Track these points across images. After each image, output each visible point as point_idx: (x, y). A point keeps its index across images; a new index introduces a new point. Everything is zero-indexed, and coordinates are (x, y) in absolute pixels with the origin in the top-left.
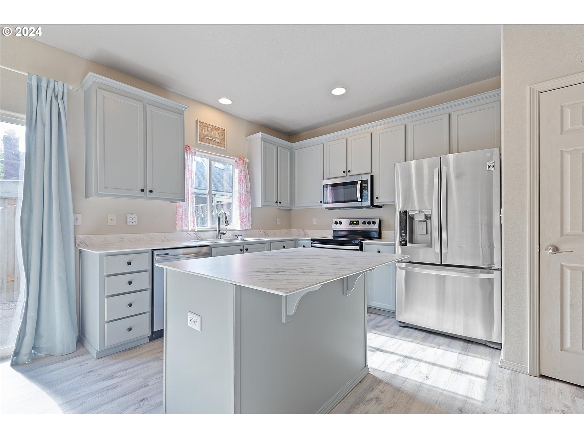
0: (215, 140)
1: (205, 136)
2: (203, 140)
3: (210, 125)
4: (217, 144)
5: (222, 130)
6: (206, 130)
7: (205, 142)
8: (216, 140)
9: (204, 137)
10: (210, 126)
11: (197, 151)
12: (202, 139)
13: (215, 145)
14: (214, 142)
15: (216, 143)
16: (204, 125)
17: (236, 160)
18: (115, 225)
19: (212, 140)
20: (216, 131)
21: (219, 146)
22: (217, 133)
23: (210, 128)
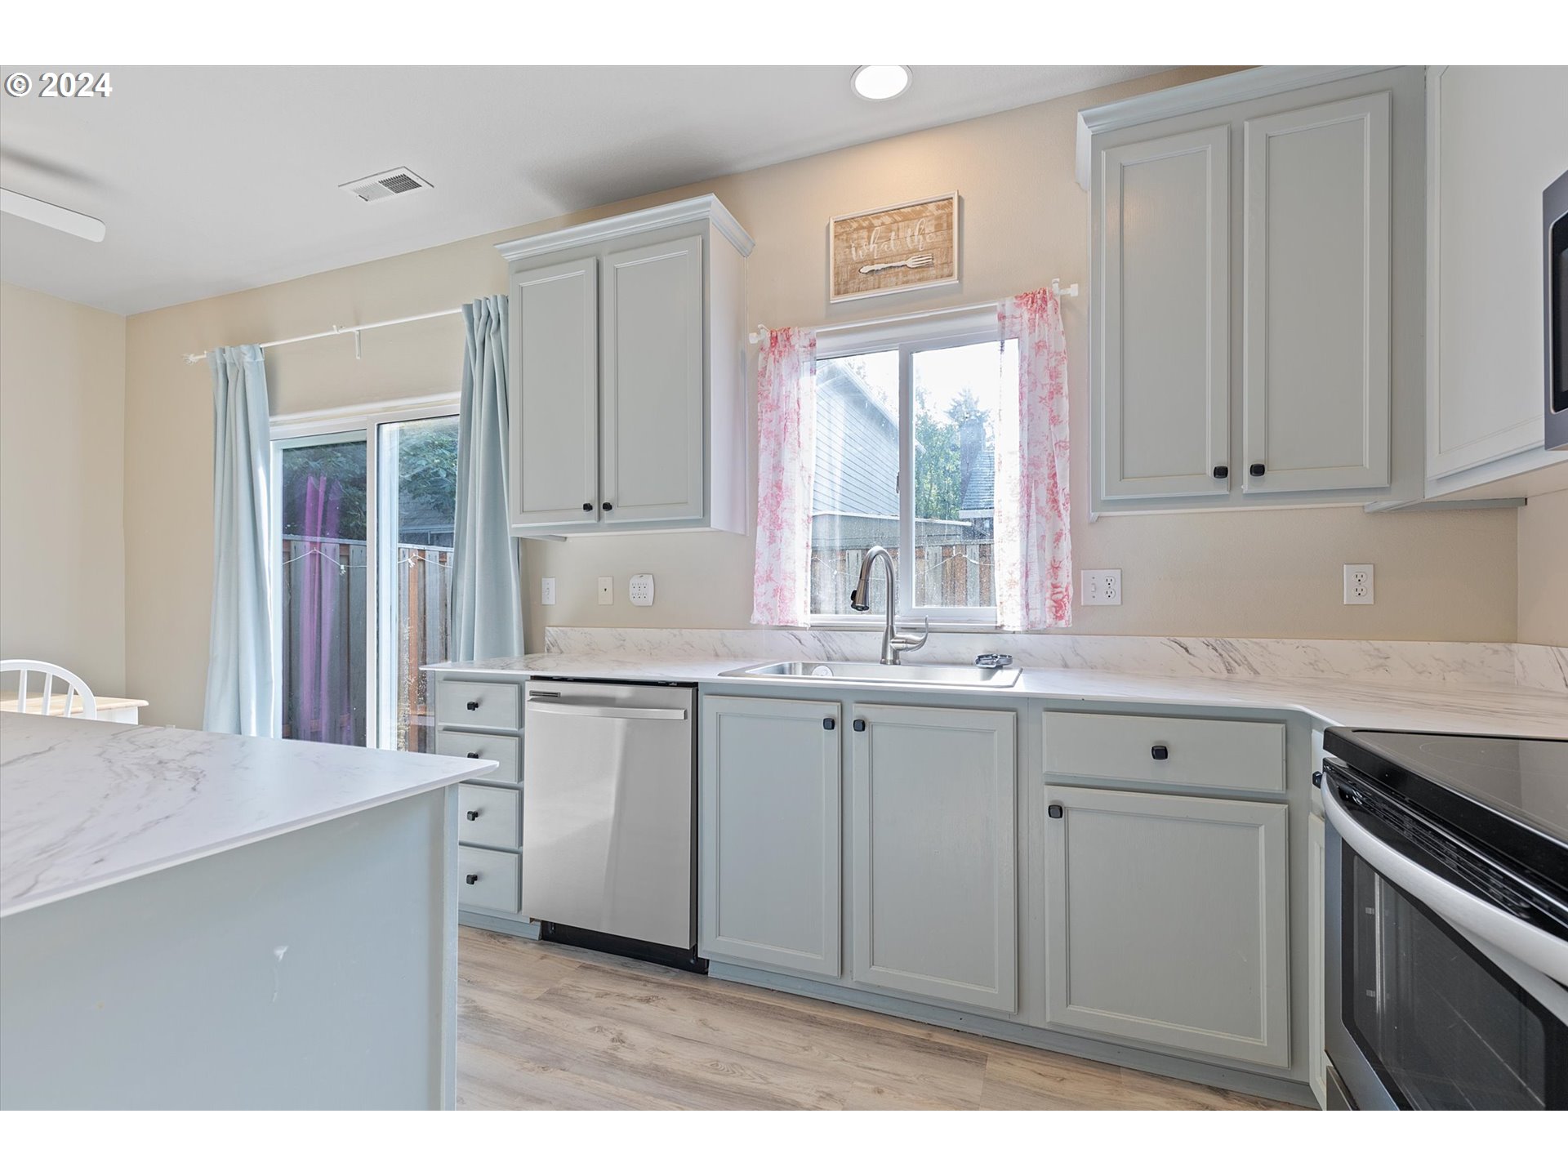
0: (903, 263)
1: (859, 266)
2: (851, 285)
3: (877, 215)
4: (910, 277)
5: (938, 208)
6: (863, 242)
7: (859, 290)
8: (910, 263)
9: (856, 271)
10: (878, 218)
11: (820, 335)
12: (846, 283)
13: (904, 283)
14: (897, 275)
15: (905, 274)
16: (855, 225)
17: (999, 309)
18: (611, 603)
19: (891, 267)
20: (908, 226)
21: (920, 280)
22: (913, 231)
23: (883, 224)
